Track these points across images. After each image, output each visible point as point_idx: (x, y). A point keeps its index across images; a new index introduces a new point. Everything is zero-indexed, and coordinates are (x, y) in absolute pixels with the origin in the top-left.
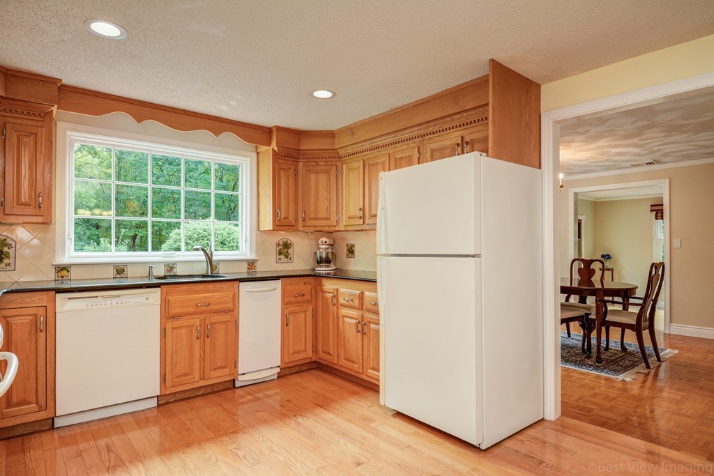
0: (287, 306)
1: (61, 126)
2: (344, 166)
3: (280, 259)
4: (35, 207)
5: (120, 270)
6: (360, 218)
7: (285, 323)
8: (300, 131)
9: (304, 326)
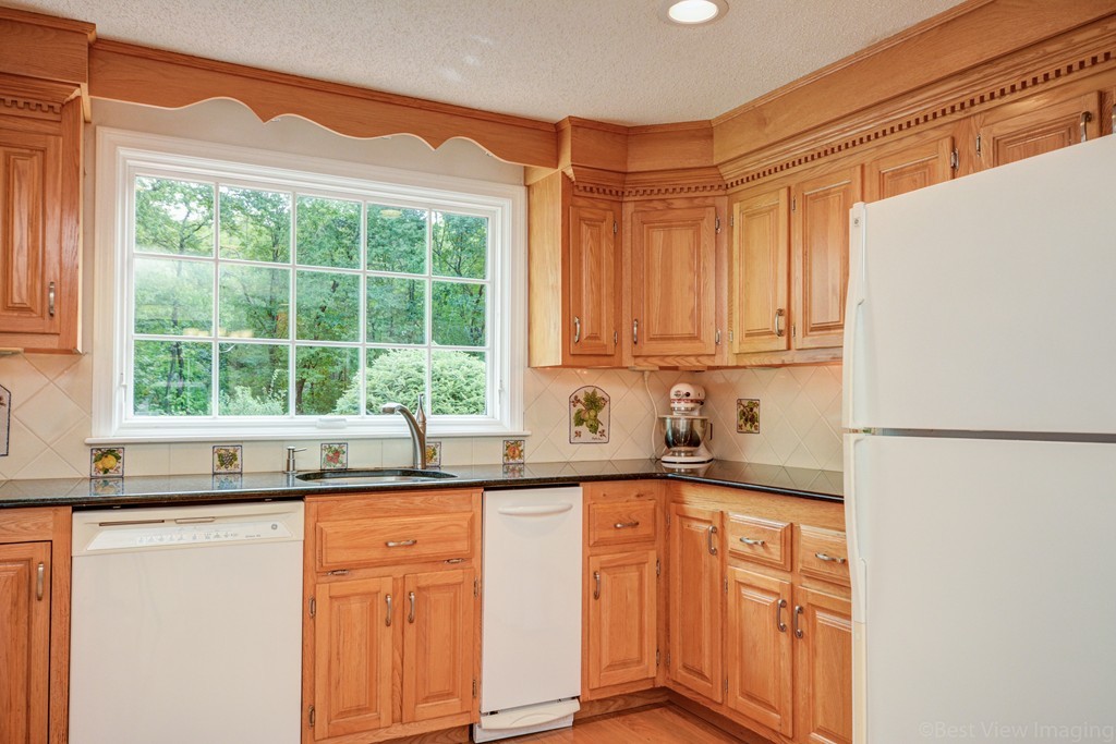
0: (596, 551)
1: (105, 135)
2: (736, 207)
3: (578, 434)
4: (42, 316)
5: (227, 455)
6: (780, 333)
7: (592, 593)
8: (628, 129)
9: (637, 599)
